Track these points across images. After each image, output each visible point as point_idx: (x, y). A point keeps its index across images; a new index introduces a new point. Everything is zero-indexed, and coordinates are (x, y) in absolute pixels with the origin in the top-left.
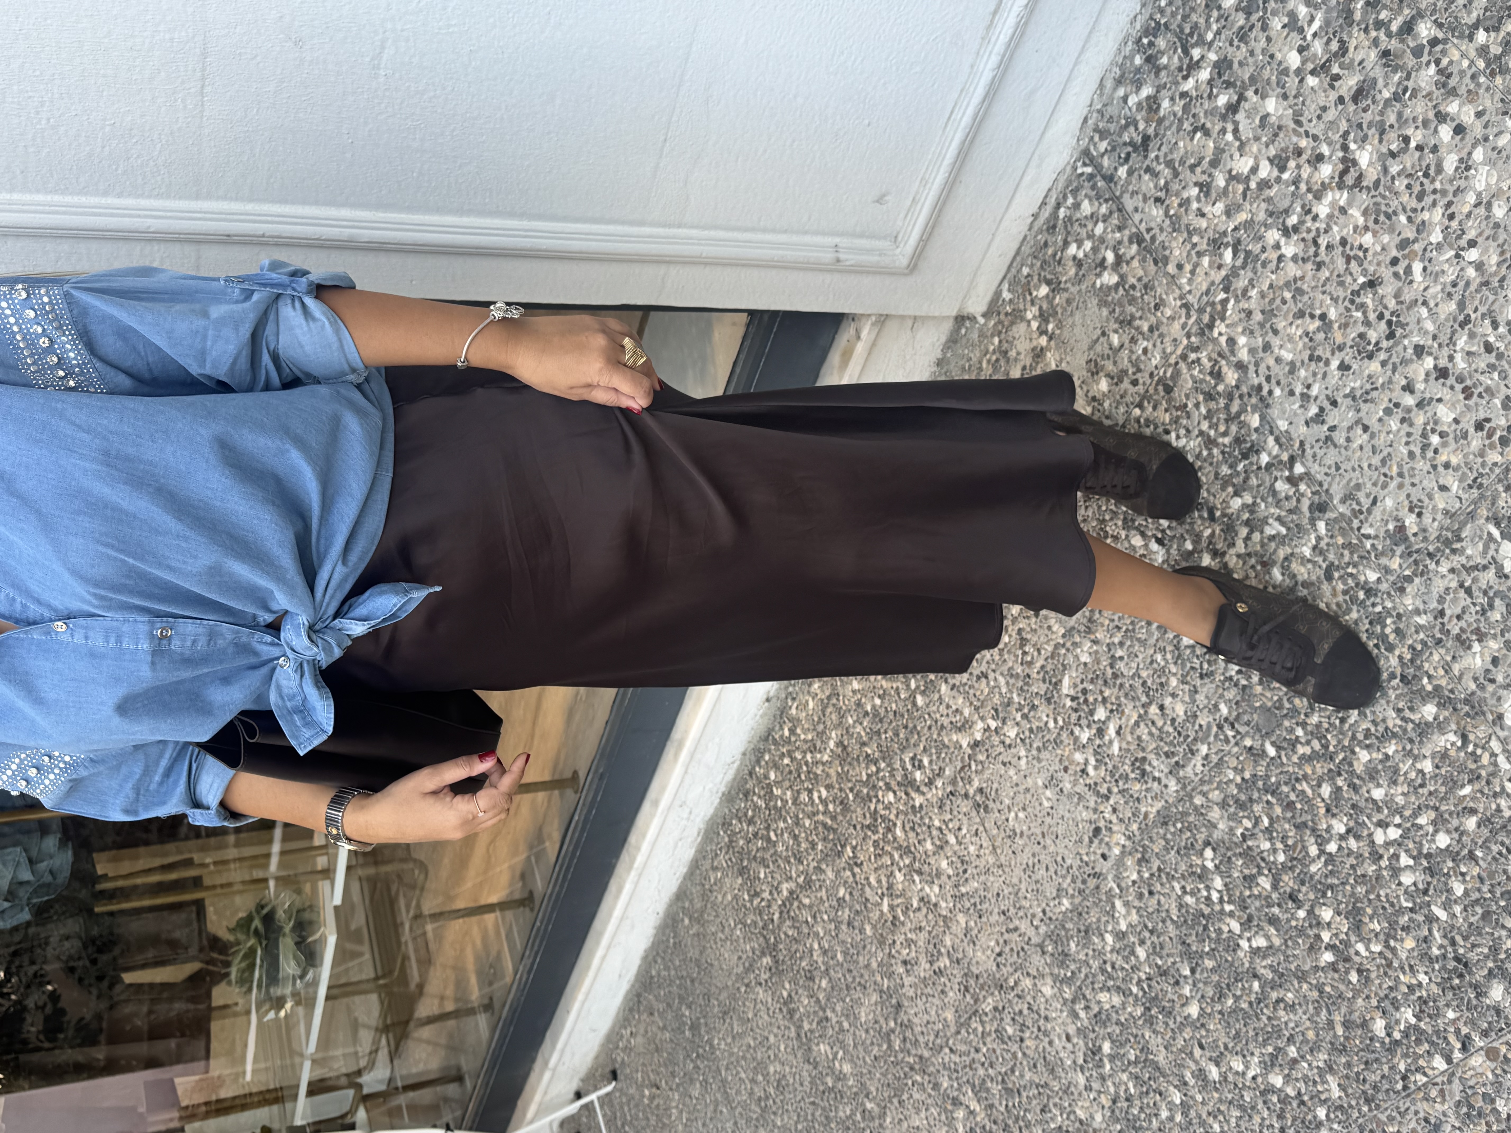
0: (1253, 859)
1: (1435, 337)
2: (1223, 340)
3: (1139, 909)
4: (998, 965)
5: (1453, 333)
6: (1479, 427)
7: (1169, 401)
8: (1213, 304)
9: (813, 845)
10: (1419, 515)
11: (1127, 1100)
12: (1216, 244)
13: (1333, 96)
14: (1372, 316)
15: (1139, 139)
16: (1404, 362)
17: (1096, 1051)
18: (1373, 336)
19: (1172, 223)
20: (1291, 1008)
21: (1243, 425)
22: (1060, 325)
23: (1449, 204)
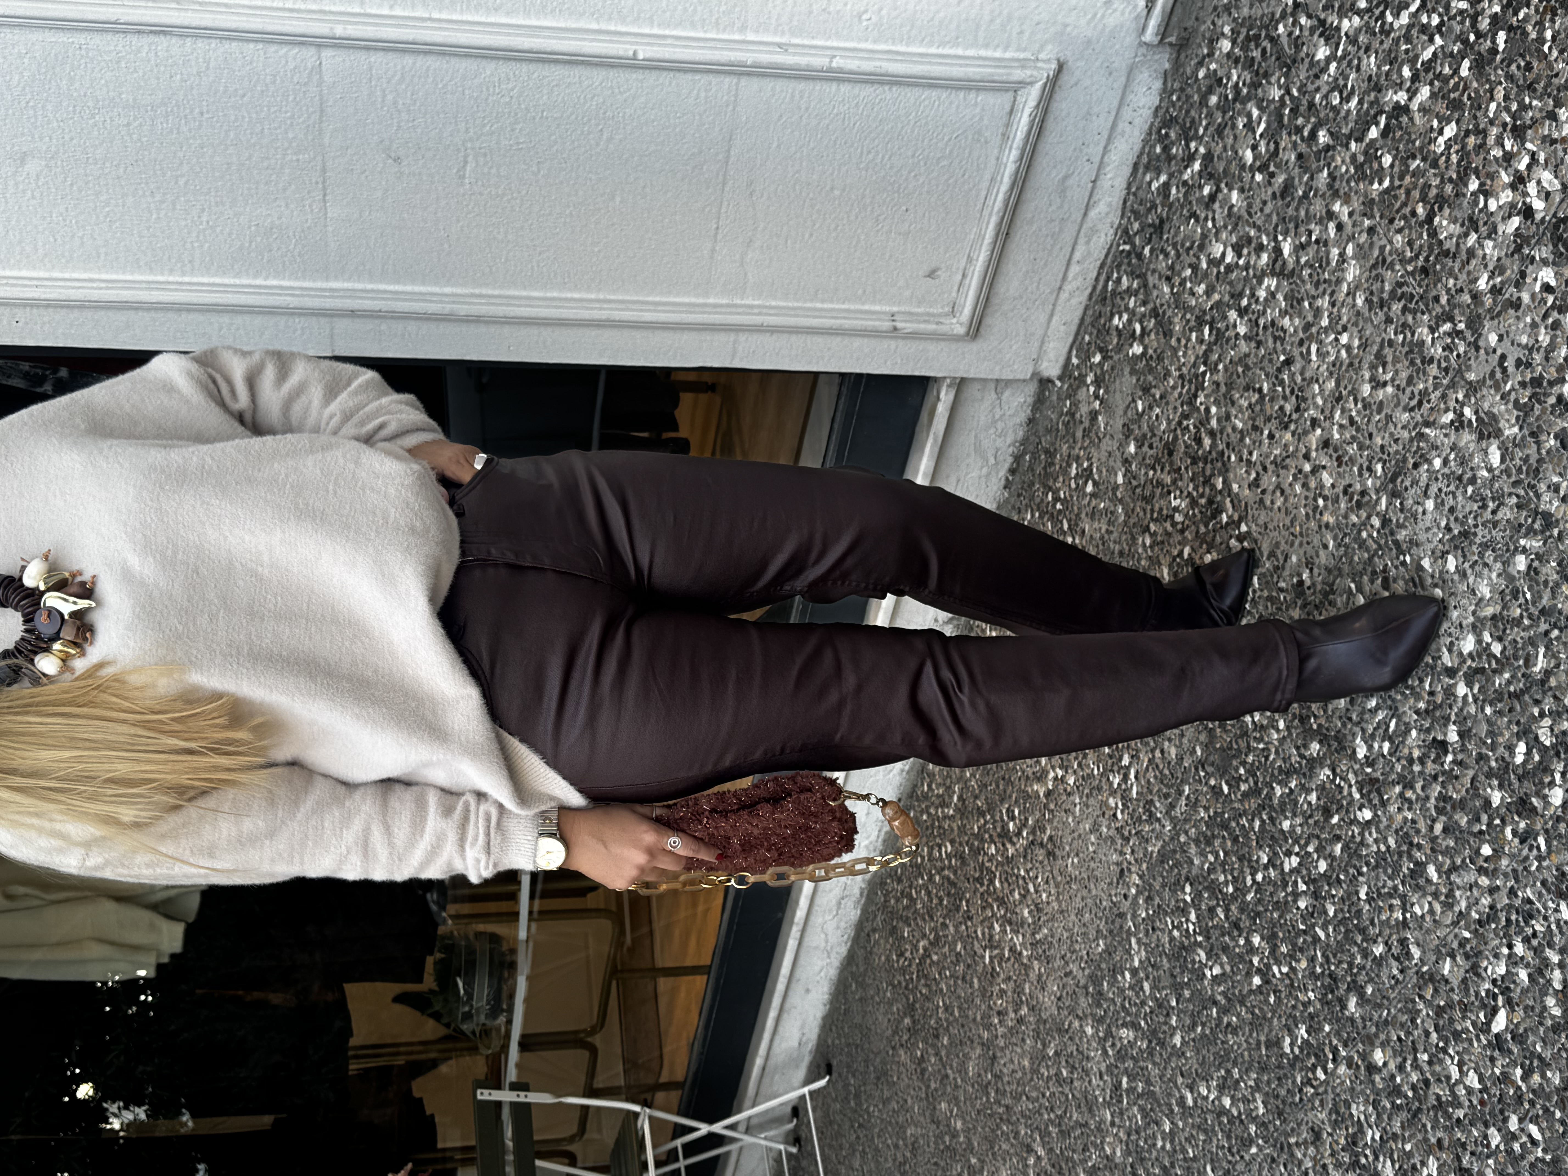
0: (1214, 893)
1: (1322, 411)
2: (1202, 408)
3: (1145, 945)
4: (1059, 1008)
5: (1333, 407)
6: (1345, 492)
7: (1171, 464)
8: (1196, 376)
9: (941, 900)
10: (1311, 570)
11: (1137, 1133)
12: (1200, 323)
13: (1269, 193)
14: (1288, 391)
15: (1157, 221)
16: (1306, 433)
17: (1117, 1086)
18: (1288, 408)
19: (1176, 301)
20: (1234, 1032)
21: (1213, 487)
22: (1107, 392)
23: (1332, 294)
